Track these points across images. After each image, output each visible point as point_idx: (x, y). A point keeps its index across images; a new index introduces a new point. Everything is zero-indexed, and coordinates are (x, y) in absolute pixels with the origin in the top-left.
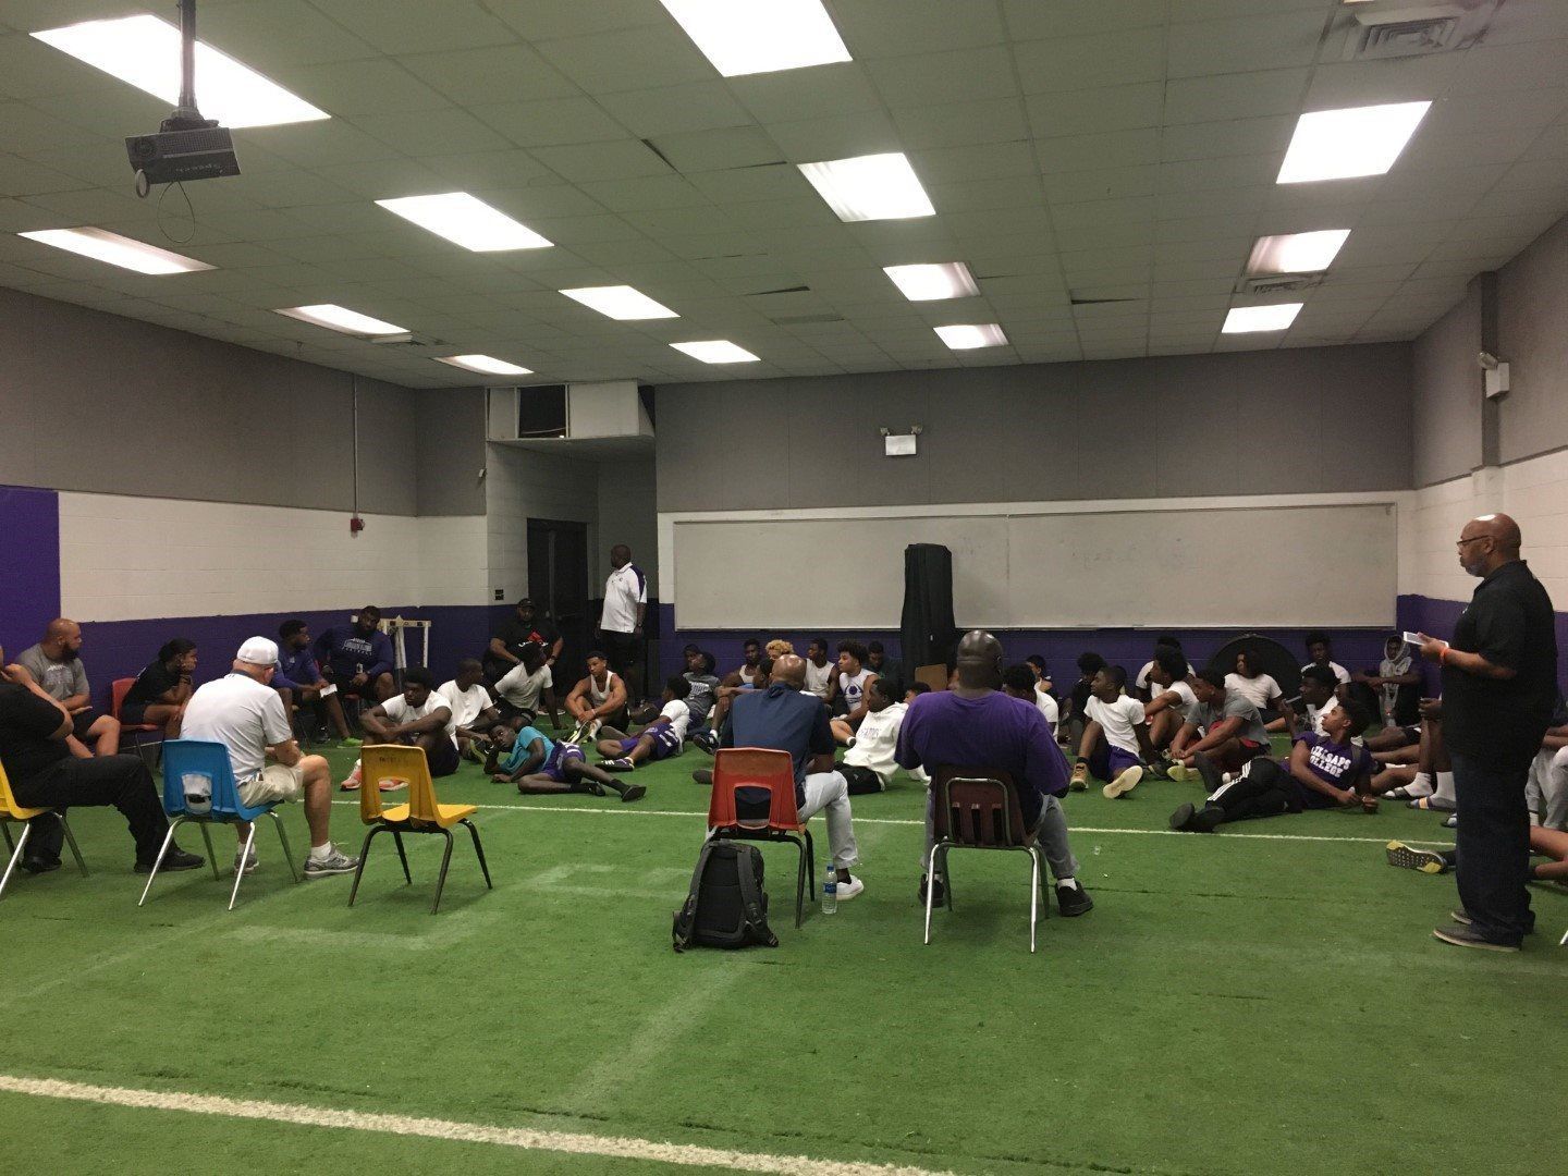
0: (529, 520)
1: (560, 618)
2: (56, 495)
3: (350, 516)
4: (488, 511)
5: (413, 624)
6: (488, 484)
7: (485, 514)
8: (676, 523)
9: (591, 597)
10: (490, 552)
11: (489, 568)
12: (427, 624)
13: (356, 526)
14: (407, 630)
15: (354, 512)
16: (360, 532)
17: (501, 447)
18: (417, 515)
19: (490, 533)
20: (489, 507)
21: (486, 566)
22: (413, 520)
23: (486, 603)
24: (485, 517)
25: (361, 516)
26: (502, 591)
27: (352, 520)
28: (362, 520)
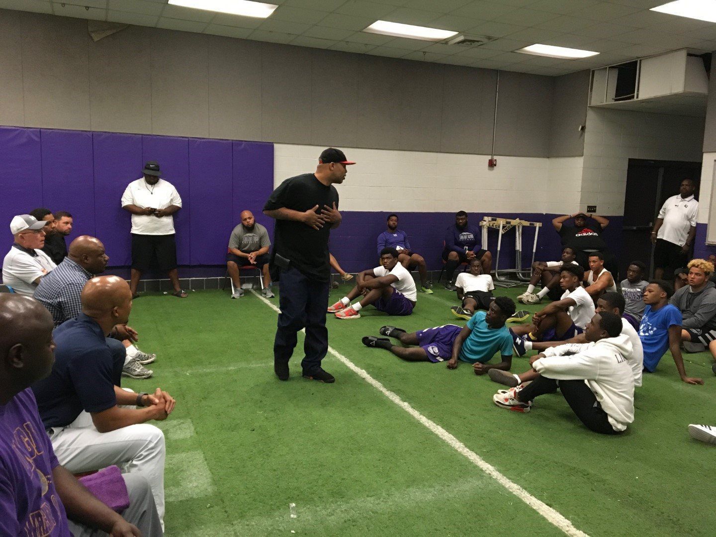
0: (630, 160)
2: (273, 147)
3: (489, 157)
4: (584, 155)
5: (527, 224)
6: (587, 135)
10: (584, 180)
11: (582, 191)
12: (538, 225)
13: (492, 164)
14: (524, 227)
15: (492, 155)
16: (495, 168)
17: (601, 110)
18: (548, 158)
19: (585, 168)
20: (587, 151)
21: (580, 190)
22: (546, 159)
24: (583, 157)
25: (495, 157)
26: (596, 207)
27: (489, 160)
28: (496, 160)
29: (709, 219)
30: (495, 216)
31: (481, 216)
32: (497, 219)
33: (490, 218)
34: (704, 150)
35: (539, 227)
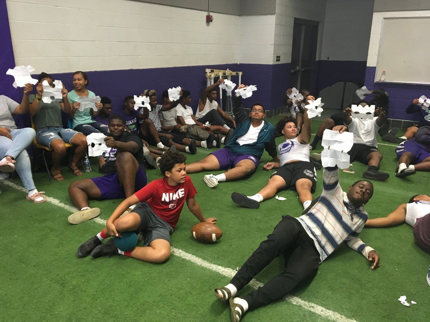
0: (295, 19)
1: (303, 70)
3: (206, 14)
4: (276, 13)
5: (234, 73)
7: (274, 14)
8: (384, 18)
9: (317, 59)
10: (275, 35)
11: (274, 44)
12: (240, 74)
13: (209, 20)
15: (208, 11)
16: (211, 23)
18: (240, 16)
19: (277, 25)
20: (277, 10)
21: (273, 43)
22: (238, 17)
23: (271, 63)
24: (275, 15)
25: (211, 14)
26: (280, 56)
27: (207, 16)
28: (212, 16)
29: (377, 63)
30: (213, 68)
31: (203, 68)
32: (215, 70)
33: (210, 70)
34: (374, 10)
35: (241, 75)
